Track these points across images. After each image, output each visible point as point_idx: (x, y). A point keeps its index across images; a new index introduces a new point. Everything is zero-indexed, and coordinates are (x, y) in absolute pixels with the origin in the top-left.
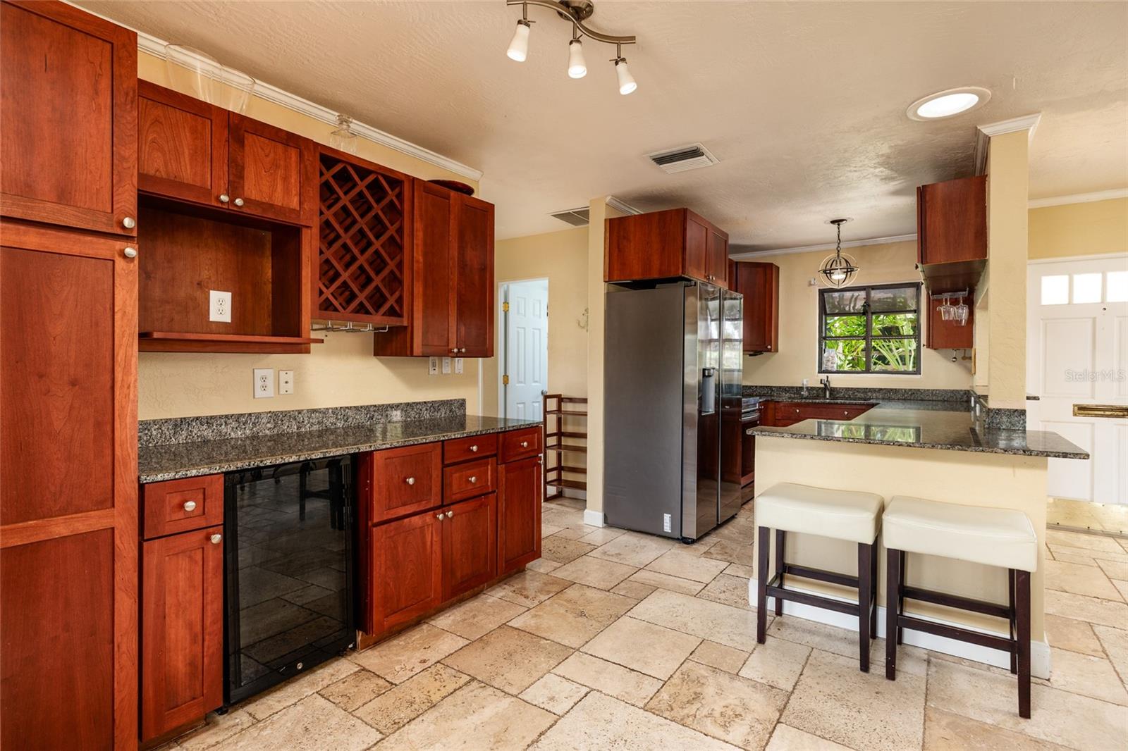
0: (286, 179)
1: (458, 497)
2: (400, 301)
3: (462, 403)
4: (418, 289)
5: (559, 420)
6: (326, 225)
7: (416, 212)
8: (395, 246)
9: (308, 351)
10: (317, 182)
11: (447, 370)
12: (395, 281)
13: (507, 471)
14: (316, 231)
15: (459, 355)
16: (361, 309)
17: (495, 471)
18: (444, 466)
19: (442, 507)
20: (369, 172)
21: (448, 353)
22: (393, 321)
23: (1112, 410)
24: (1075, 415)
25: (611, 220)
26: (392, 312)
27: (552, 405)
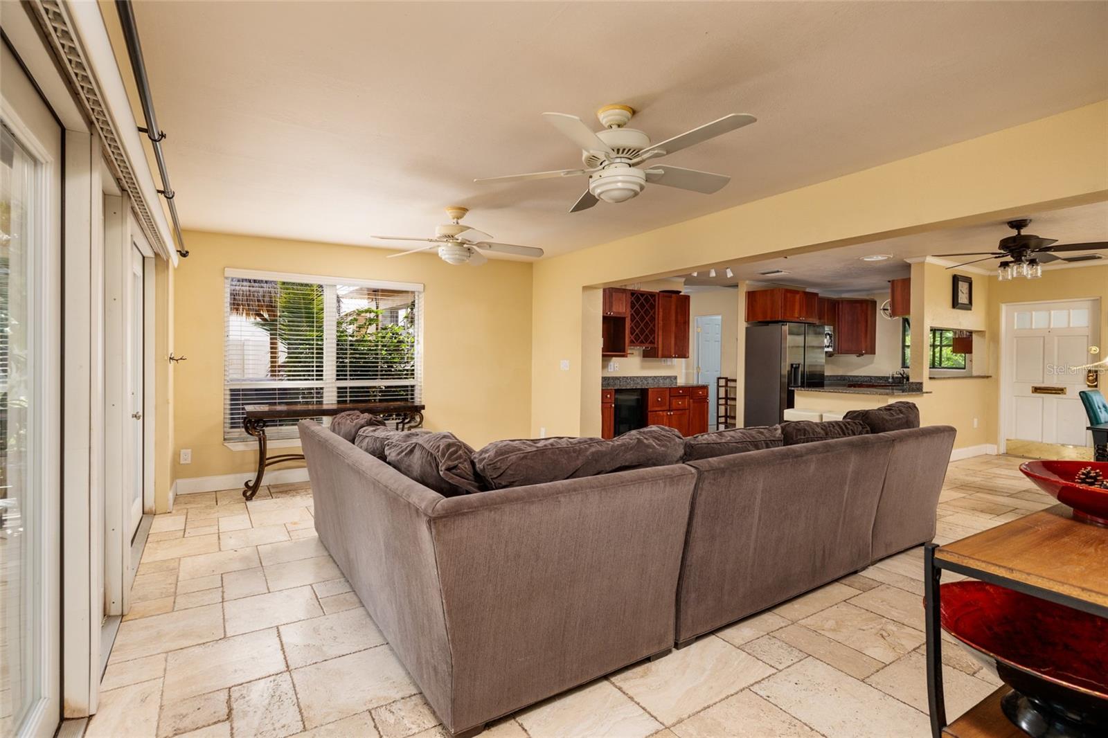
0: (622, 304)
1: (674, 408)
2: (654, 338)
3: (676, 378)
4: (660, 333)
5: (726, 391)
6: (632, 315)
7: (660, 305)
8: (653, 319)
9: (627, 357)
10: (630, 301)
11: (669, 363)
12: (652, 332)
13: (694, 402)
14: (629, 318)
15: (675, 357)
16: (642, 342)
17: (689, 402)
18: (670, 396)
19: (669, 411)
20: (644, 294)
21: (670, 357)
22: (652, 345)
23: (1055, 390)
24: (1033, 392)
25: (749, 292)
26: (652, 342)
27: (722, 382)
